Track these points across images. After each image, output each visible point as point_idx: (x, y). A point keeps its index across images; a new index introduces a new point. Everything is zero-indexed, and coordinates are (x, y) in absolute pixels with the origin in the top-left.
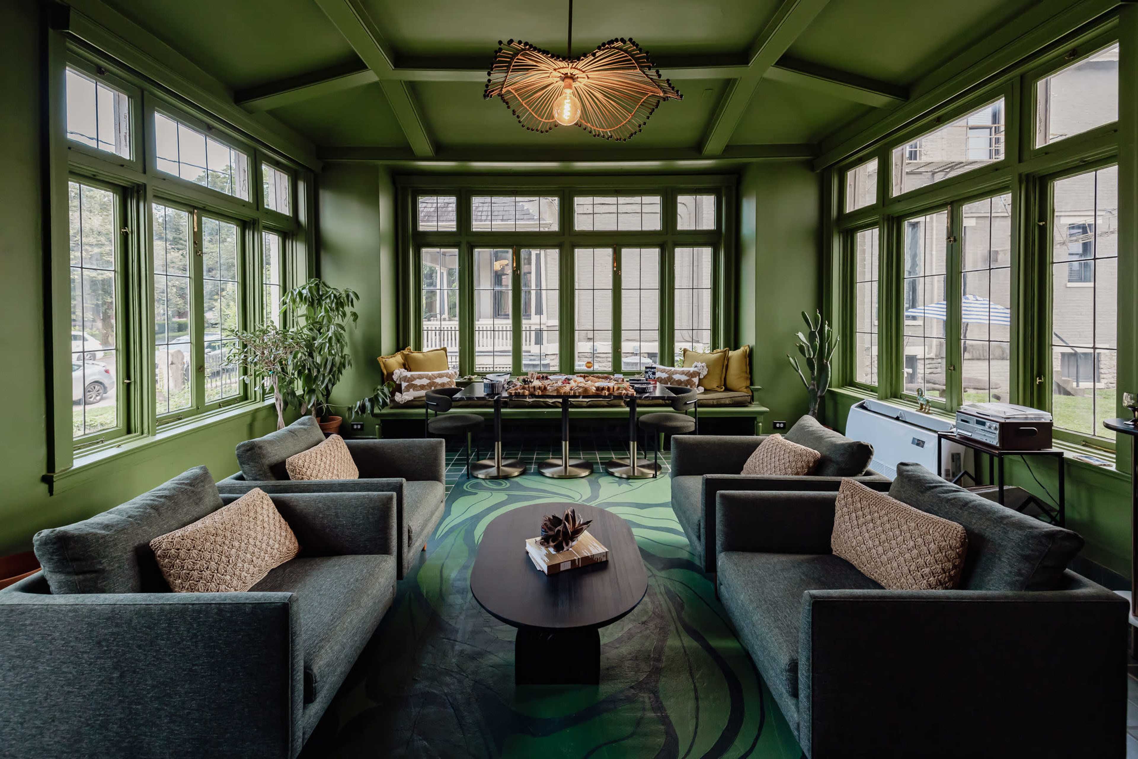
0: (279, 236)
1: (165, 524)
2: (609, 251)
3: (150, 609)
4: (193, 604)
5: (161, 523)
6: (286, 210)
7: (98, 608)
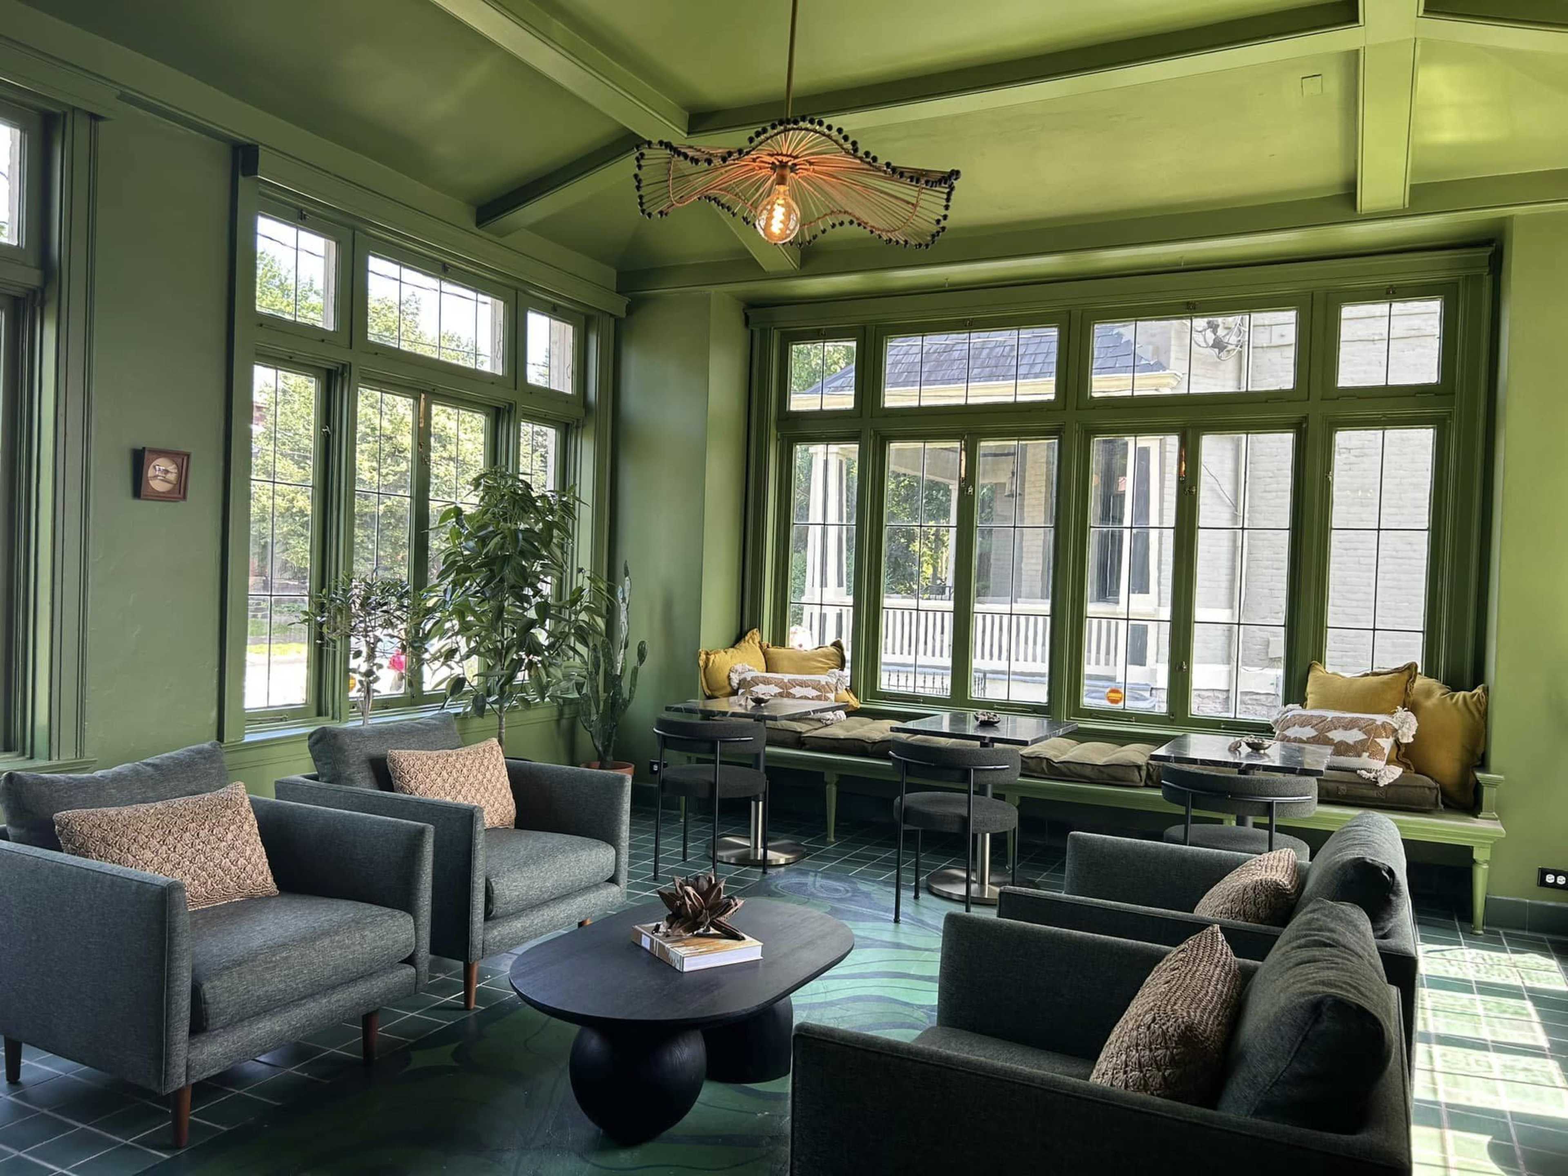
0: (556, 430)
1: (139, 794)
2: (1173, 441)
3: (62, 869)
4: (94, 871)
5: (135, 791)
6: (565, 385)
7: (27, 858)
